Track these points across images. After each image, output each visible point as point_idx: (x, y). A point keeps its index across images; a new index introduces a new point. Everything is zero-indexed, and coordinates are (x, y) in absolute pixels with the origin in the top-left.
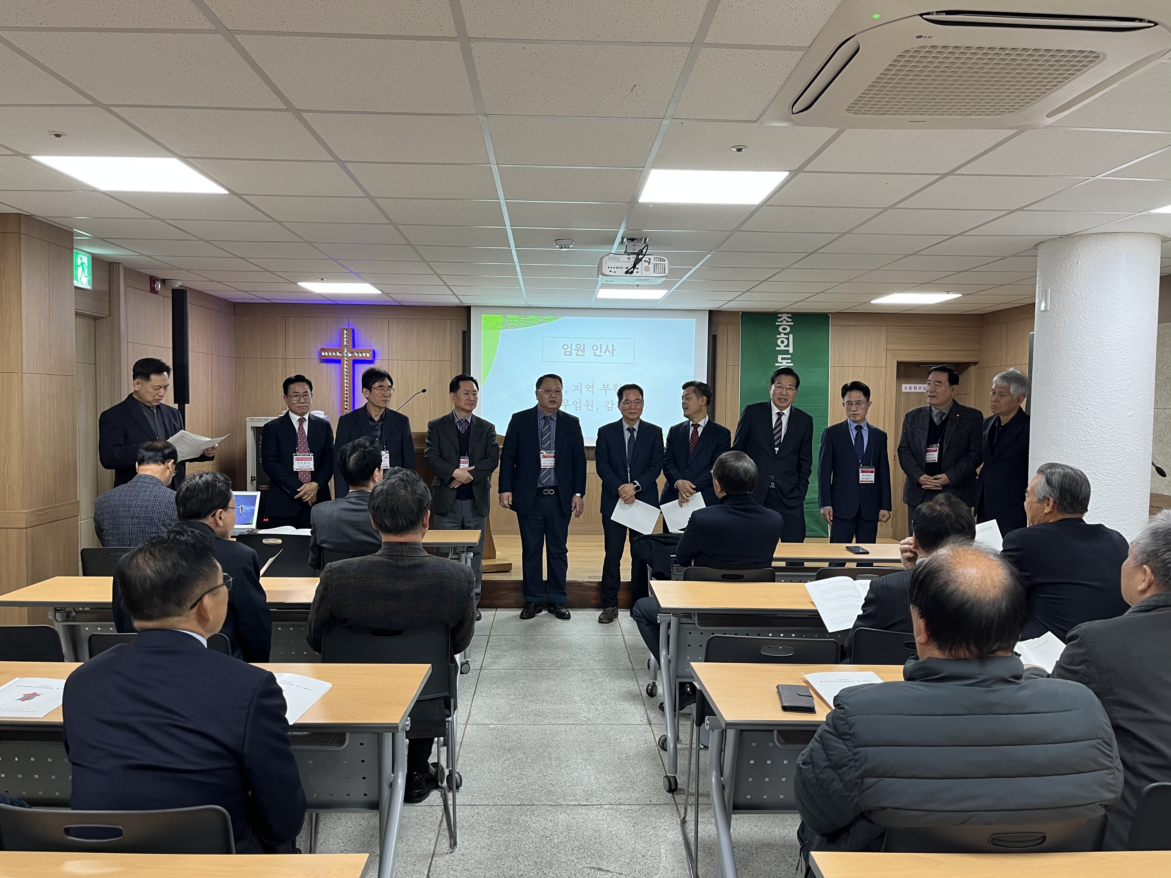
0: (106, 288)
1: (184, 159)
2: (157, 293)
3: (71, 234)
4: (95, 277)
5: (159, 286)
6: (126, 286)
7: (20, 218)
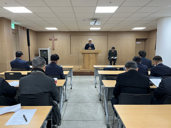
0: (17, 29)
1: (25, 7)
2: (24, 30)
3: (11, 20)
4: (15, 27)
5: (25, 29)
6: (20, 29)
7: (3, 18)
